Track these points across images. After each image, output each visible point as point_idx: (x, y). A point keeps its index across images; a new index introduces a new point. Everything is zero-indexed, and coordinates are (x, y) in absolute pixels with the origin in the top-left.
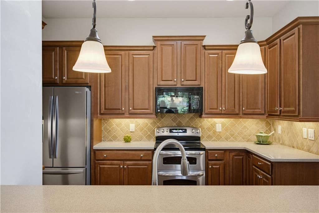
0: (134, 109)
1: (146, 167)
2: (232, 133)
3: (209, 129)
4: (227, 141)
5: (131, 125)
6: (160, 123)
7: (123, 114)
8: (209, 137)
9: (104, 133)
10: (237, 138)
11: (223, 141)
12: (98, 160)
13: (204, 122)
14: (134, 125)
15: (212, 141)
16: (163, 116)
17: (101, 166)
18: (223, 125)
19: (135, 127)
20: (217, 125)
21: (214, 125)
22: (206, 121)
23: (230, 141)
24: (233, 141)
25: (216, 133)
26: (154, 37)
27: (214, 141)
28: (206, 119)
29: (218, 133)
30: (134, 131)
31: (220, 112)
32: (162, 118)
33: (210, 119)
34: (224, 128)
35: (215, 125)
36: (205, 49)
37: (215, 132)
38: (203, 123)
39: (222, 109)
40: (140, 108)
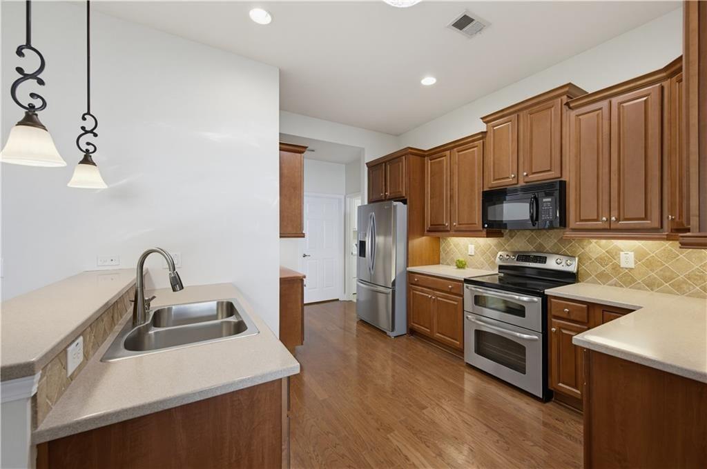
0: (460, 224)
1: (456, 303)
2: (668, 274)
3: (601, 260)
4: (652, 290)
5: (470, 246)
6: (509, 245)
7: (448, 231)
8: (603, 278)
10: (685, 287)
11: (639, 289)
13: (591, 246)
14: (473, 246)
15: (611, 285)
16: (513, 234)
18: (639, 256)
19: (475, 248)
20: (621, 253)
21: (613, 254)
22: (594, 243)
23: (662, 291)
24: (670, 292)
25: (621, 270)
27: (616, 285)
28: (595, 241)
29: (627, 271)
30: (473, 254)
32: (512, 237)
33: (603, 242)
34: (643, 261)
35: (617, 254)
36: (570, 108)
37: (616, 268)
38: (587, 249)
39: (609, 220)
40: (466, 223)
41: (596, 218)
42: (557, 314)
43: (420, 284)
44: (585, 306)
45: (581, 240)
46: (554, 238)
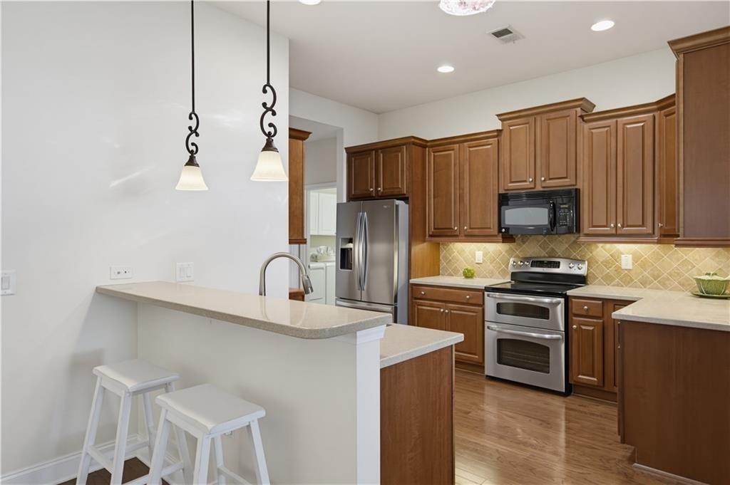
0: (470, 228)
1: (474, 314)
2: (656, 273)
3: (607, 263)
4: (645, 287)
5: (477, 252)
6: (521, 251)
7: (457, 236)
8: (608, 279)
9: (443, 264)
10: (667, 282)
11: (636, 287)
12: (416, 299)
13: (598, 250)
14: (481, 253)
15: (613, 285)
16: (525, 240)
17: (419, 307)
18: (636, 258)
19: (483, 256)
20: (623, 256)
21: (616, 257)
22: (600, 247)
23: (651, 288)
24: (658, 288)
25: (622, 271)
26: (498, 115)
27: (618, 286)
28: (601, 245)
29: (626, 272)
30: (481, 262)
31: (614, 232)
32: (524, 243)
33: (608, 246)
34: (639, 262)
35: (619, 257)
36: (584, 121)
37: (618, 269)
38: (594, 253)
39: (616, 226)
40: (480, 227)
41: (605, 224)
42: (576, 312)
43: (429, 297)
44: (600, 302)
45: (589, 244)
46: (566, 243)
